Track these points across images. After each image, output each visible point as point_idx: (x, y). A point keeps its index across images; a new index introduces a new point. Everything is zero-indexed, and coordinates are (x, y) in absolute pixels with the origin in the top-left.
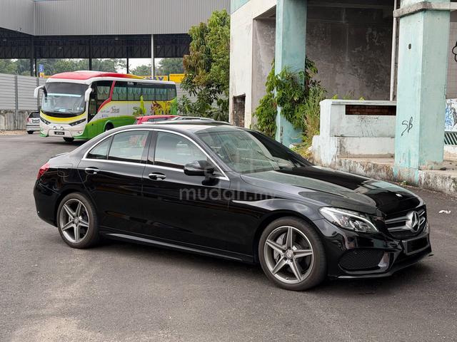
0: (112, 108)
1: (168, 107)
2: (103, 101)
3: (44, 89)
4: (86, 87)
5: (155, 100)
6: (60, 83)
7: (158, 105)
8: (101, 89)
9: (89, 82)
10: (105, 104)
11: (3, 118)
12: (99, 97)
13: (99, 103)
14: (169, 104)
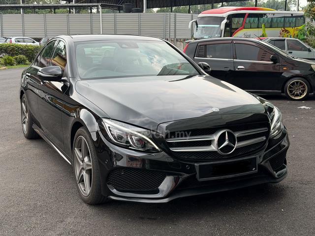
0: (244, 34)
1: (296, 32)
2: (236, 29)
3: (196, 22)
4: (223, 19)
5: (284, 27)
6: (206, 17)
7: (286, 31)
8: (236, 20)
9: (225, 15)
10: (238, 31)
11: (182, 44)
12: (234, 26)
13: (233, 31)
14: (297, 30)
